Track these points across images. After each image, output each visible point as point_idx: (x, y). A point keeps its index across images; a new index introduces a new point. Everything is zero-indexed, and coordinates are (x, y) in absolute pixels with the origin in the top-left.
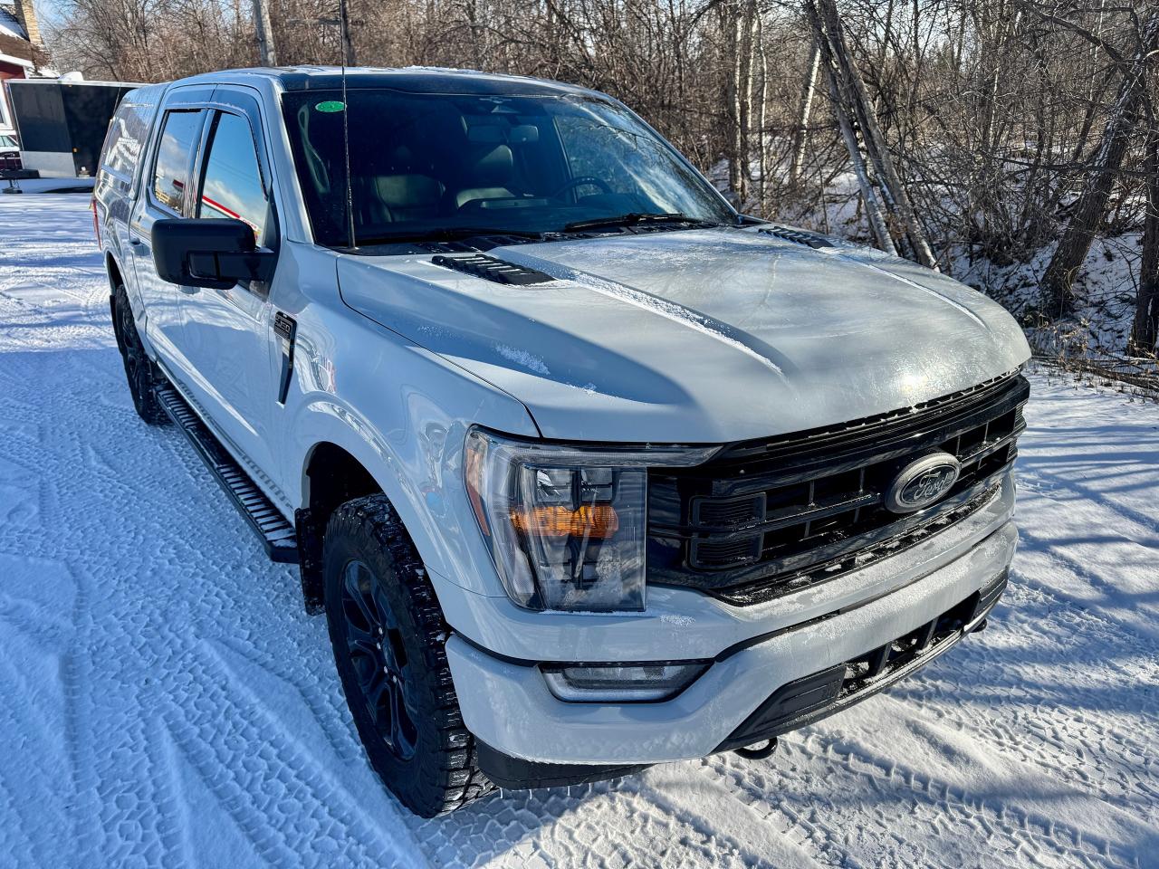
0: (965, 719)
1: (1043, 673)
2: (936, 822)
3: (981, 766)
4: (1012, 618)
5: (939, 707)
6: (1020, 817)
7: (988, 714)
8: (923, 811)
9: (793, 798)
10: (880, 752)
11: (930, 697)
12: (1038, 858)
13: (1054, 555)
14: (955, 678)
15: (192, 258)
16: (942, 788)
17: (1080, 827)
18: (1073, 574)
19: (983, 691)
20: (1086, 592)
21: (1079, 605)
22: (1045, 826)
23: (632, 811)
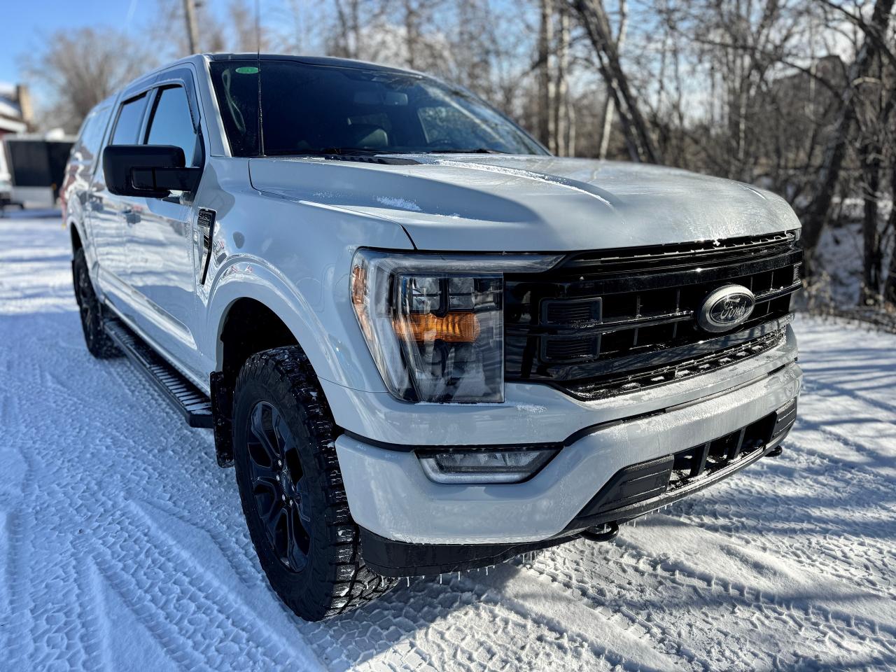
0: (768, 545)
1: (829, 513)
2: (754, 619)
3: (786, 577)
4: (796, 475)
5: (746, 536)
6: (825, 614)
7: (786, 540)
8: (742, 612)
9: (631, 605)
10: (700, 568)
11: (737, 529)
12: (844, 643)
13: (824, 432)
14: (757, 517)
15: (134, 173)
16: (757, 595)
17: (877, 620)
18: (841, 445)
19: (780, 525)
20: (854, 457)
21: (850, 466)
22: (846, 619)
23: (495, 617)
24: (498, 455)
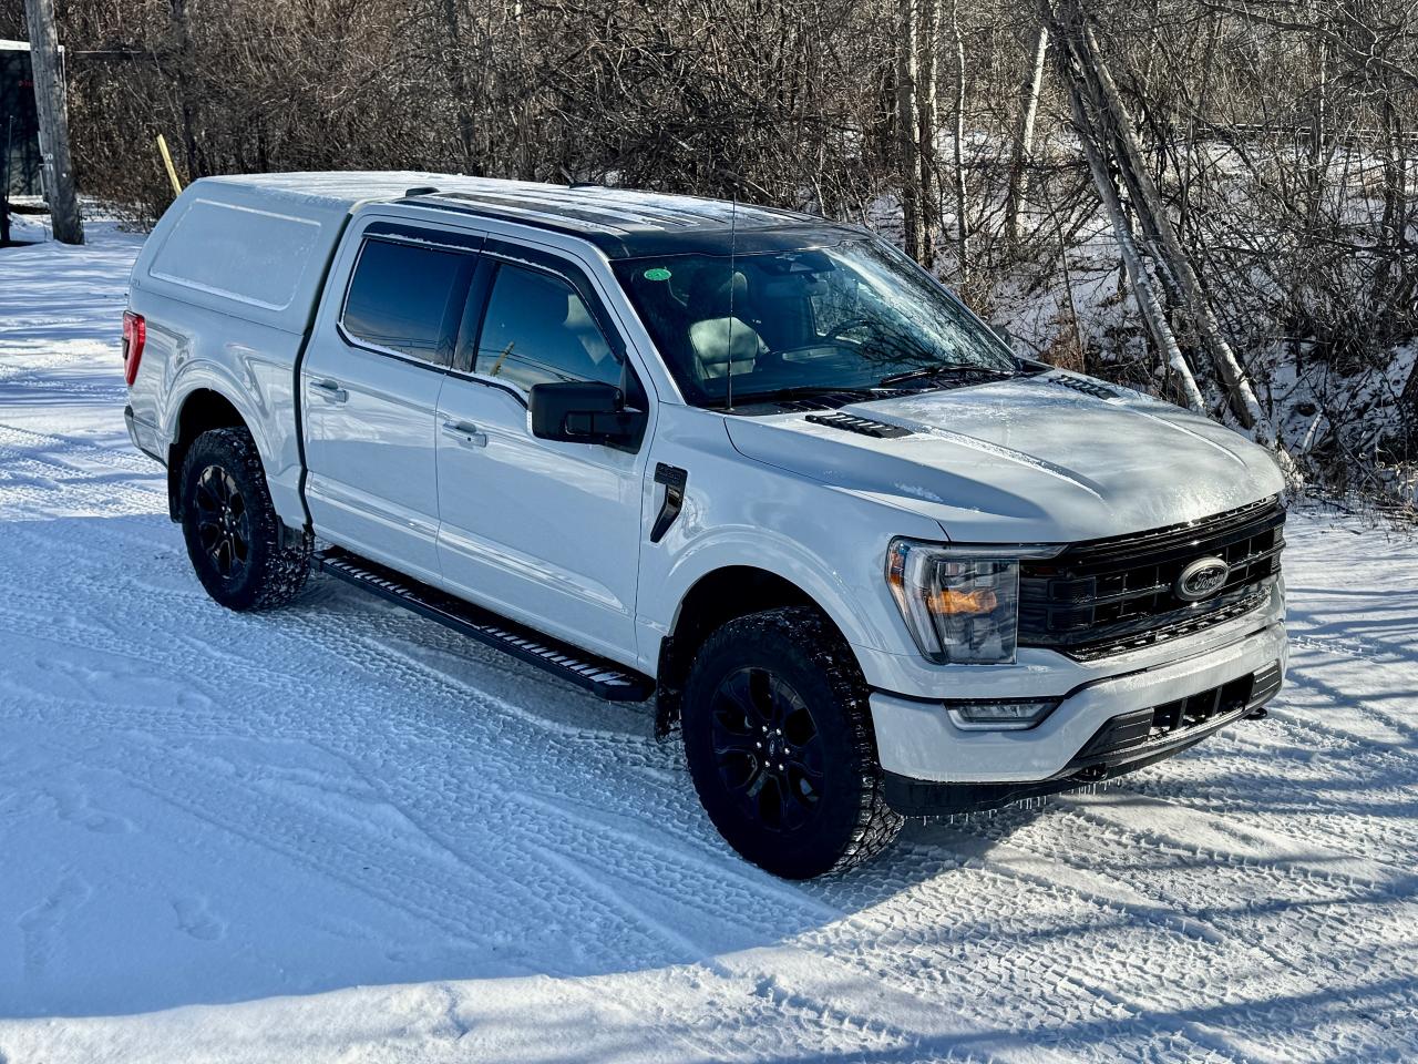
0: (1262, 823)
1: (1342, 795)
2: (1235, 877)
3: (1274, 845)
4: (1314, 759)
5: (1239, 816)
6: (1305, 873)
7: (1284, 820)
8: (1223, 872)
9: (1114, 867)
10: (1186, 840)
11: (1230, 810)
12: (1316, 891)
13: (1364, 709)
14: (1254, 799)
16: (1240, 860)
17: (1352, 875)
18: (1382, 725)
19: (1281, 806)
20: (1391, 737)
21: (1383, 748)
22: (1325, 876)
23: (982, 878)
24: (1007, 708)
